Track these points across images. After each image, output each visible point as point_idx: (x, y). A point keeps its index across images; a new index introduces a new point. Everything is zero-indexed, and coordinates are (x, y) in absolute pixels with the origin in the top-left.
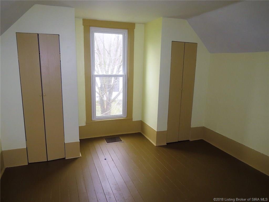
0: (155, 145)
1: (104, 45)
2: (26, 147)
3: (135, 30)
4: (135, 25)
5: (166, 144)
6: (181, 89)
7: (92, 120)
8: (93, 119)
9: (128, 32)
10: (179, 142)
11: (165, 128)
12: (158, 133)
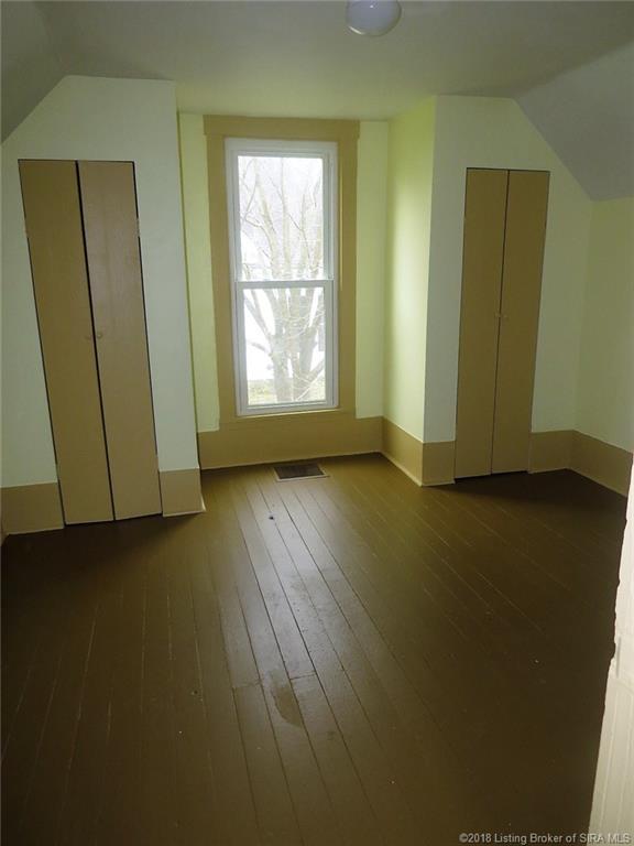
0: (420, 483)
1: (283, 203)
2: (56, 481)
3: (359, 141)
4: (359, 126)
5: (453, 482)
6: (497, 315)
7: (236, 416)
8: (239, 414)
9: (339, 150)
10: (493, 475)
11: (449, 434)
12: (428, 448)
